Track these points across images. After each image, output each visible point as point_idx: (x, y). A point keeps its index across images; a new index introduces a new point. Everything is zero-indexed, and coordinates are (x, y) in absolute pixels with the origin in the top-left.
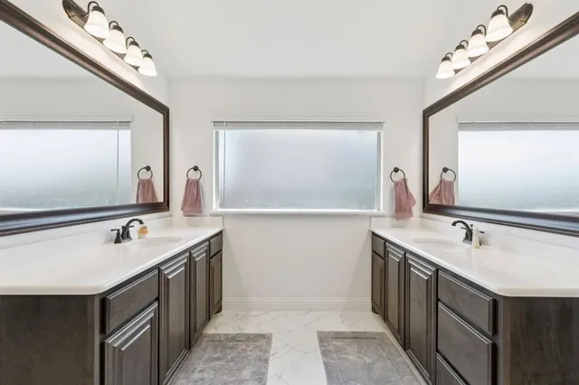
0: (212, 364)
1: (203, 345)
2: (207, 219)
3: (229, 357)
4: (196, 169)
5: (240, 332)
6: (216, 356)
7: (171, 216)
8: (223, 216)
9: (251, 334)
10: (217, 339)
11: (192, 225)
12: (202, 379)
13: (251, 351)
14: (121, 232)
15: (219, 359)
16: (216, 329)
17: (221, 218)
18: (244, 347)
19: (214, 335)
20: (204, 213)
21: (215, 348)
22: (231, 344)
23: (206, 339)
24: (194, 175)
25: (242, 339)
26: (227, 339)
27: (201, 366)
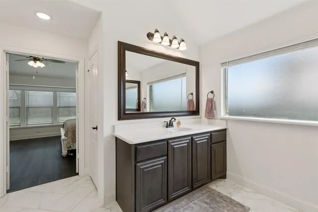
0: (202, 204)
1: (204, 192)
2: (217, 121)
3: (213, 206)
4: (212, 92)
5: (229, 196)
6: (206, 200)
7: (201, 118)
8: (227, 120)
9: (234, 201)
10: (212, 192)
11: (210, 124)
12: (192, 208)
13: (227, 210)
14: (169, 123)
15: (207, 203)
16: (217, 186)
17: (225, 122)
18: (224, 205)
19: (213, 190)
20: (215, 118)
21: (209, 197)
22: (218, 199)
23: (207, 189)
24: (211, 96)
25: (228, 200)
26: (218, 195)
27: (196, 201)
